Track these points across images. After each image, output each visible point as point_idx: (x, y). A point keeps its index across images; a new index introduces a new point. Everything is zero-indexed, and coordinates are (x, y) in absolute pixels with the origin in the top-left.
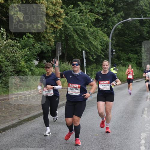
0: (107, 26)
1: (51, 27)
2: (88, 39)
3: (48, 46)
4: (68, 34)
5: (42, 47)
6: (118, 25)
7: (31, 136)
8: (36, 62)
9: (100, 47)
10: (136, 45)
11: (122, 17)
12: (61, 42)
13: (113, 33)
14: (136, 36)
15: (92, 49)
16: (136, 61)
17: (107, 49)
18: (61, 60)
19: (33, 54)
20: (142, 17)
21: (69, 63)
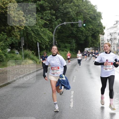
0: (52, 27)
1: (17, 28)
2: (41, 35)
3: (16, 39)
4: (28, 32)
5: (13, 40)
6: (58, 26)
7: (5, 96)
8: (9, 50)
9: (47, 40)
10: (69, 38)
11: (60, 21)
12: (23, 37)
13: (55, 32)
14: (69, 33)
15: (43, 41)
16: (69, 48)
17: (52, 41)
18: (24, 48)
19: (6, 45)
20: (72, 22)
21: (29, 50)
